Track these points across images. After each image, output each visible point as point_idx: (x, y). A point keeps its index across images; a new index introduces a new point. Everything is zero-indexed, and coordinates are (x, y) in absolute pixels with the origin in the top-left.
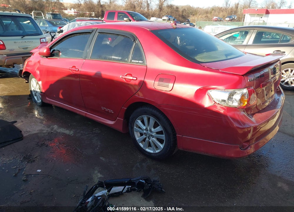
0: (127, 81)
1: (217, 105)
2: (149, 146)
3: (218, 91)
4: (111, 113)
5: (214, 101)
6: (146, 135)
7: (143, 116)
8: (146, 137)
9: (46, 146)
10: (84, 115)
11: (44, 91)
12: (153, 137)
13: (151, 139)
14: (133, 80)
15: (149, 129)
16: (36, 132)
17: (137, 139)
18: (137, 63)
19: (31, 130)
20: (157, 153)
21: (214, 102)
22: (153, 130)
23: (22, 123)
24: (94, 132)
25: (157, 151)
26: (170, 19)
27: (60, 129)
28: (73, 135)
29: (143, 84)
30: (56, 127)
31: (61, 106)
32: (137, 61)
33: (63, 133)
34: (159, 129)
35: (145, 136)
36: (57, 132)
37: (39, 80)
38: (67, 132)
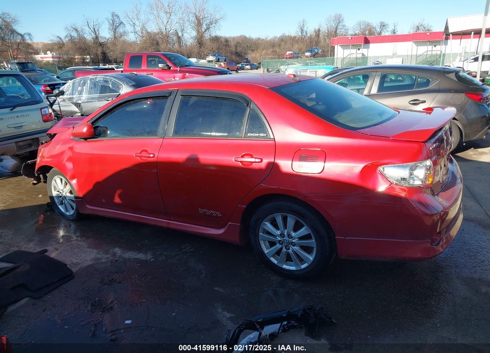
0: (245, 165)
1: (394, 186)
2: (287, 261)
3: (393, 166)
4: (217, 217)
5: (389, 181)
6: (282, 244)
7: (274, 214)
8: (282, 247)
9: (119, 283)
10: (165, 225)
11: (81, 195)
12: (294, 246)
13: (291, 248)
14: (255, 162)
15: (286, 234)
16: (89, 263)
17: (266, 251)
18: (257, 137)
19: (79, 262)
20: (303, 269)
21: (389, 183)
22: (293, 234)
23: (58, 252)
24: (184, 251)
25: (303, 266)
26: (219, 59)
27: (128, 254)
28: (152, 260)
29: (273, 167)
30: (118, 251)
31: (118, 216)
32: (258, 135)
33: (135, 258)
34: (303, 231)
35: (280, 246)
36: (125, 259)
37: (73, 178)
38: (141, 256)
